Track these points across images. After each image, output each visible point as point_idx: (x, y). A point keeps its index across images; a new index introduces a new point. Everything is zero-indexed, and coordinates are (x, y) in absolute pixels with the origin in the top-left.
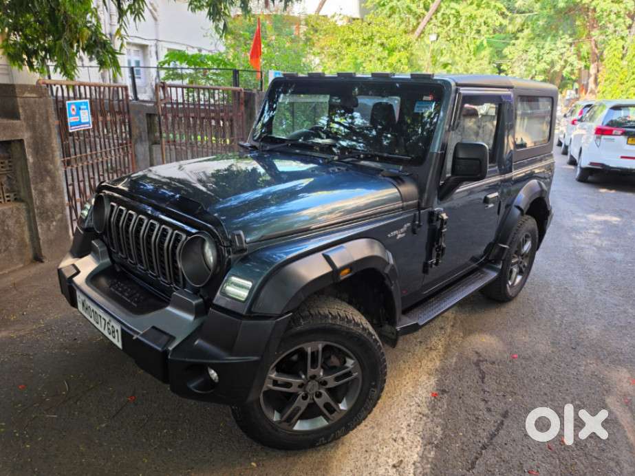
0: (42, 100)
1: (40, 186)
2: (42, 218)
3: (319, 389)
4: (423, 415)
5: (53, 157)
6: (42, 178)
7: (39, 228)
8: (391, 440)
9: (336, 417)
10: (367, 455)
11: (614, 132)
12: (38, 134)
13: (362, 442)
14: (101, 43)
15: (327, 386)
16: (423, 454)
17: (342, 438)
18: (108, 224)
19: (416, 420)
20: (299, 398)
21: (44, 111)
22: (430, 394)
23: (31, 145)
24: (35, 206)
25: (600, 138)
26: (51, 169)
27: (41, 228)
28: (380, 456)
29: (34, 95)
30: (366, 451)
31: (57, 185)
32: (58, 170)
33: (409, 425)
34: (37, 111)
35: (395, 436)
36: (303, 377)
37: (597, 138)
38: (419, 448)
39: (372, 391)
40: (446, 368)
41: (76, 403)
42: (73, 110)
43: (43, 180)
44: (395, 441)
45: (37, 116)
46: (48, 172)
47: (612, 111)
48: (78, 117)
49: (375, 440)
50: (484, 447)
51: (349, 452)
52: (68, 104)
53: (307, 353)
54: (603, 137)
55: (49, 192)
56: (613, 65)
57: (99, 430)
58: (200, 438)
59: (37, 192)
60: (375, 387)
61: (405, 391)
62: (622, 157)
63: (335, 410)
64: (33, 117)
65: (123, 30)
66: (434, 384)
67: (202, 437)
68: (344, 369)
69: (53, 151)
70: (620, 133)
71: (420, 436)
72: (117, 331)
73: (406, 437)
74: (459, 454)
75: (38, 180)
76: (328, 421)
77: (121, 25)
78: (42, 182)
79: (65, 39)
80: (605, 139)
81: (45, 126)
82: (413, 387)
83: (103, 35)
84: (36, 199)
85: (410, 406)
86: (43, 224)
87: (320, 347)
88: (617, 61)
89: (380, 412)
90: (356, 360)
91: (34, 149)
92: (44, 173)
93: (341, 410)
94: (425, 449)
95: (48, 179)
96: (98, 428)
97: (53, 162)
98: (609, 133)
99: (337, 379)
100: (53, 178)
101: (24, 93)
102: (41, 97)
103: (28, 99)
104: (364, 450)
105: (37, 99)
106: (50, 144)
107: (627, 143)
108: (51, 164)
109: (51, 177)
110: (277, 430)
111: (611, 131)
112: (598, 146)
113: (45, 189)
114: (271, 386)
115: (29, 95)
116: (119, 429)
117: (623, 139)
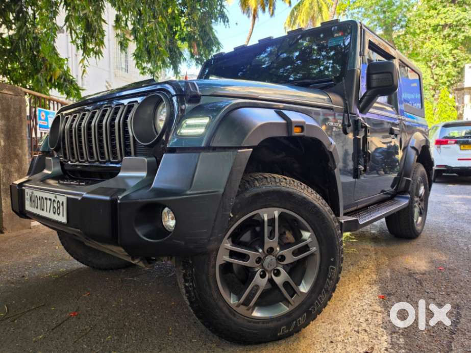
0: (17, 97)
1: (7, 166)
2: (7, 193)
3: (277, 266)
4: (378, 312)
5: (22, 144)
6: (11, 159)
7: (3, 201)
8: (353, 332)
9: (295, 301)
10: (333, 345)
11: (449, 142)
12: (11, 124)
13: (324, 335)
14: (69, 81)
15: (285, 262)
16: (392, 341)
17: (303, 330)
18: (62, 134)
19: (372, 316)
20: (257, 275)
21: (18, 107)
22: (377, 297)
23: (3, 131)
24: (1, 182)
25: (440, 147)
26: (19, 154)
27: (5, 203)
28: (348, 345)
29: (11, 93)
30: (332, 342)
31: (23, 167)
32: (25, 155)
33: (367, 320)
34: (12, 105)
35: (356, 329)
36: (260, 250)
37: (438, 147)
38: (385, 337)
39: (332, 268)
40: (383, 279)
41: (13, 321)
42: (43, 116)
43: (11, 161)
44: (358, 332)
45: (12, 109)
46: (17, 156)
47: (444, 128)
48: (46, 122)
49: (338, 333)
50: (452, 333)
51: (314, 344)
52: (39, 110)
53: (264, 220)
54: (442, 146)
55: (16, 172)
56: (428, 118)
57: (35, 342)
58: (148, 340)
59: (5, 170)
60: (334, 263)
61: (352, 296)
62: (459, 159)
63: (295, 292)
64: (8, 110)
65: (85, 60)
66: (377, 290)
67: (150, 339)
68: (301, 242)
69: (22, 140)
70: (453, 142)
71: (382, 327)
72: (63, 203)
73: (367, 329)
74: (430, 340)
75: (7, 161)
76: (288, 307)
77: (85, 57)
78: (10, 162)
79: (42, 74)
80: (443, 147)
81: (18, 118)
82: (358, 293)
83: (71, 75)
84: (3, 177)
85: (362, 306)
86: (6, 199)
87: (276, 214)
88: (431, 116)
89: (334, 312)
90: (313, 233)
91: (6, 135)
92: (13, 156)
93: (301, 293)
94: (392, 337)
95: (16, 161)
96: (34, 340)
97: (21, 148)
98: (445, 143)
99: (295, 253)
100: (20, 161)
101: (2, 90)
102: (17, 95)
103: (6, 95)
104: (329, 341)
105: (13, 96)
106: (20, 133)
107: (461, 149)
108: (20, 149)
109: (19, 160)
110: (234, 315)
111: (447, 141)
112: (440, 153)
113: (12, 170)
114: (227, 258)
115: (6, 92)
116: (58, 339)
117: (457, 146)
